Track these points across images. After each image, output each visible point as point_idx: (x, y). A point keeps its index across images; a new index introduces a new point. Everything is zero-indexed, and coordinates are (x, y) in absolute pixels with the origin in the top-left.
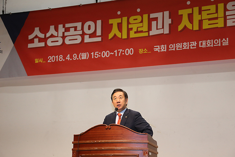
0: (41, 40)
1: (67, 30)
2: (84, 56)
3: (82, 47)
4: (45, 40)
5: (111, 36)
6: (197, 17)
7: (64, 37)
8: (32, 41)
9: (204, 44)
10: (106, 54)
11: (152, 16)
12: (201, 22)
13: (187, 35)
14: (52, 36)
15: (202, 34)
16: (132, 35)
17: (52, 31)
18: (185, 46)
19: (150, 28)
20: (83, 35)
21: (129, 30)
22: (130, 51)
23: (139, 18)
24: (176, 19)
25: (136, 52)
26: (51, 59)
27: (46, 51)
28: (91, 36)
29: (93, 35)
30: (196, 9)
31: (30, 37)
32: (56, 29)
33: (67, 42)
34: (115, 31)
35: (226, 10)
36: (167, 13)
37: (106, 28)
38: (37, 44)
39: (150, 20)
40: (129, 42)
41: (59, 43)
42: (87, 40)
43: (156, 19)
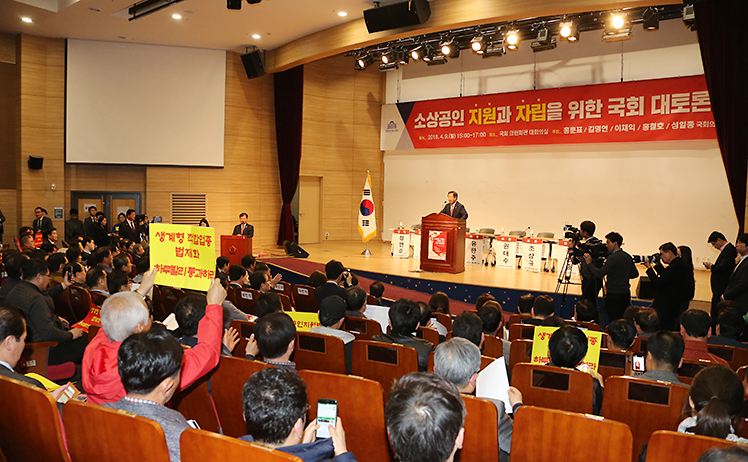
0: (423, 123)
1: (441, 116)
2: (452, 136)
3: (451, 129)
4: (425, 123)
5: (470, 122)
6: (528, 113)
7: (438, 121)
8: (417, 124)
9: (532, 132)
10: (467, 135)
11: (499, 109)
12: (531, 115)
13: (522, 125)
14: (430, 120)
15: (532, 125)
16: (485, 122)
17: (430, 116)
18: (521, 133)
19: (497, 118)
20: (451, 121)
21: (483, 118)
22: (483, 134)
23: (489, 109)
24: (515, 113)
25: (488, 134)
26: (430, 137)
27: (426, 132)
28: (457, 121)
29: (458, 121)
30: (528, 106)
31: (416, 120)
32: (433, 115)
33: (441, 125)
34: (473, 118)
35: (547, 108)
36: (508, 107)
37: (468, 116)
38: (420, 126)
39: (497, 112)
40: (483, 127)
41: (435, 126)
42: (454, 124)
43: (501, 111)
